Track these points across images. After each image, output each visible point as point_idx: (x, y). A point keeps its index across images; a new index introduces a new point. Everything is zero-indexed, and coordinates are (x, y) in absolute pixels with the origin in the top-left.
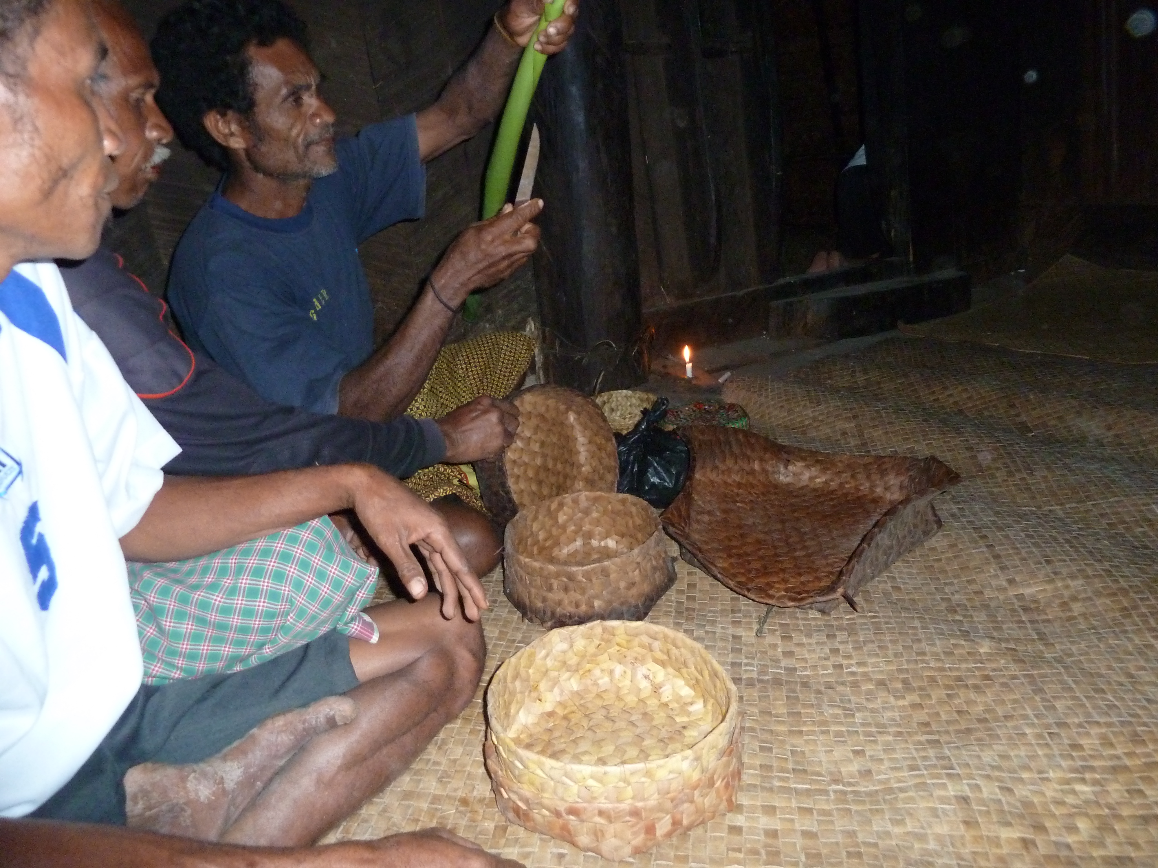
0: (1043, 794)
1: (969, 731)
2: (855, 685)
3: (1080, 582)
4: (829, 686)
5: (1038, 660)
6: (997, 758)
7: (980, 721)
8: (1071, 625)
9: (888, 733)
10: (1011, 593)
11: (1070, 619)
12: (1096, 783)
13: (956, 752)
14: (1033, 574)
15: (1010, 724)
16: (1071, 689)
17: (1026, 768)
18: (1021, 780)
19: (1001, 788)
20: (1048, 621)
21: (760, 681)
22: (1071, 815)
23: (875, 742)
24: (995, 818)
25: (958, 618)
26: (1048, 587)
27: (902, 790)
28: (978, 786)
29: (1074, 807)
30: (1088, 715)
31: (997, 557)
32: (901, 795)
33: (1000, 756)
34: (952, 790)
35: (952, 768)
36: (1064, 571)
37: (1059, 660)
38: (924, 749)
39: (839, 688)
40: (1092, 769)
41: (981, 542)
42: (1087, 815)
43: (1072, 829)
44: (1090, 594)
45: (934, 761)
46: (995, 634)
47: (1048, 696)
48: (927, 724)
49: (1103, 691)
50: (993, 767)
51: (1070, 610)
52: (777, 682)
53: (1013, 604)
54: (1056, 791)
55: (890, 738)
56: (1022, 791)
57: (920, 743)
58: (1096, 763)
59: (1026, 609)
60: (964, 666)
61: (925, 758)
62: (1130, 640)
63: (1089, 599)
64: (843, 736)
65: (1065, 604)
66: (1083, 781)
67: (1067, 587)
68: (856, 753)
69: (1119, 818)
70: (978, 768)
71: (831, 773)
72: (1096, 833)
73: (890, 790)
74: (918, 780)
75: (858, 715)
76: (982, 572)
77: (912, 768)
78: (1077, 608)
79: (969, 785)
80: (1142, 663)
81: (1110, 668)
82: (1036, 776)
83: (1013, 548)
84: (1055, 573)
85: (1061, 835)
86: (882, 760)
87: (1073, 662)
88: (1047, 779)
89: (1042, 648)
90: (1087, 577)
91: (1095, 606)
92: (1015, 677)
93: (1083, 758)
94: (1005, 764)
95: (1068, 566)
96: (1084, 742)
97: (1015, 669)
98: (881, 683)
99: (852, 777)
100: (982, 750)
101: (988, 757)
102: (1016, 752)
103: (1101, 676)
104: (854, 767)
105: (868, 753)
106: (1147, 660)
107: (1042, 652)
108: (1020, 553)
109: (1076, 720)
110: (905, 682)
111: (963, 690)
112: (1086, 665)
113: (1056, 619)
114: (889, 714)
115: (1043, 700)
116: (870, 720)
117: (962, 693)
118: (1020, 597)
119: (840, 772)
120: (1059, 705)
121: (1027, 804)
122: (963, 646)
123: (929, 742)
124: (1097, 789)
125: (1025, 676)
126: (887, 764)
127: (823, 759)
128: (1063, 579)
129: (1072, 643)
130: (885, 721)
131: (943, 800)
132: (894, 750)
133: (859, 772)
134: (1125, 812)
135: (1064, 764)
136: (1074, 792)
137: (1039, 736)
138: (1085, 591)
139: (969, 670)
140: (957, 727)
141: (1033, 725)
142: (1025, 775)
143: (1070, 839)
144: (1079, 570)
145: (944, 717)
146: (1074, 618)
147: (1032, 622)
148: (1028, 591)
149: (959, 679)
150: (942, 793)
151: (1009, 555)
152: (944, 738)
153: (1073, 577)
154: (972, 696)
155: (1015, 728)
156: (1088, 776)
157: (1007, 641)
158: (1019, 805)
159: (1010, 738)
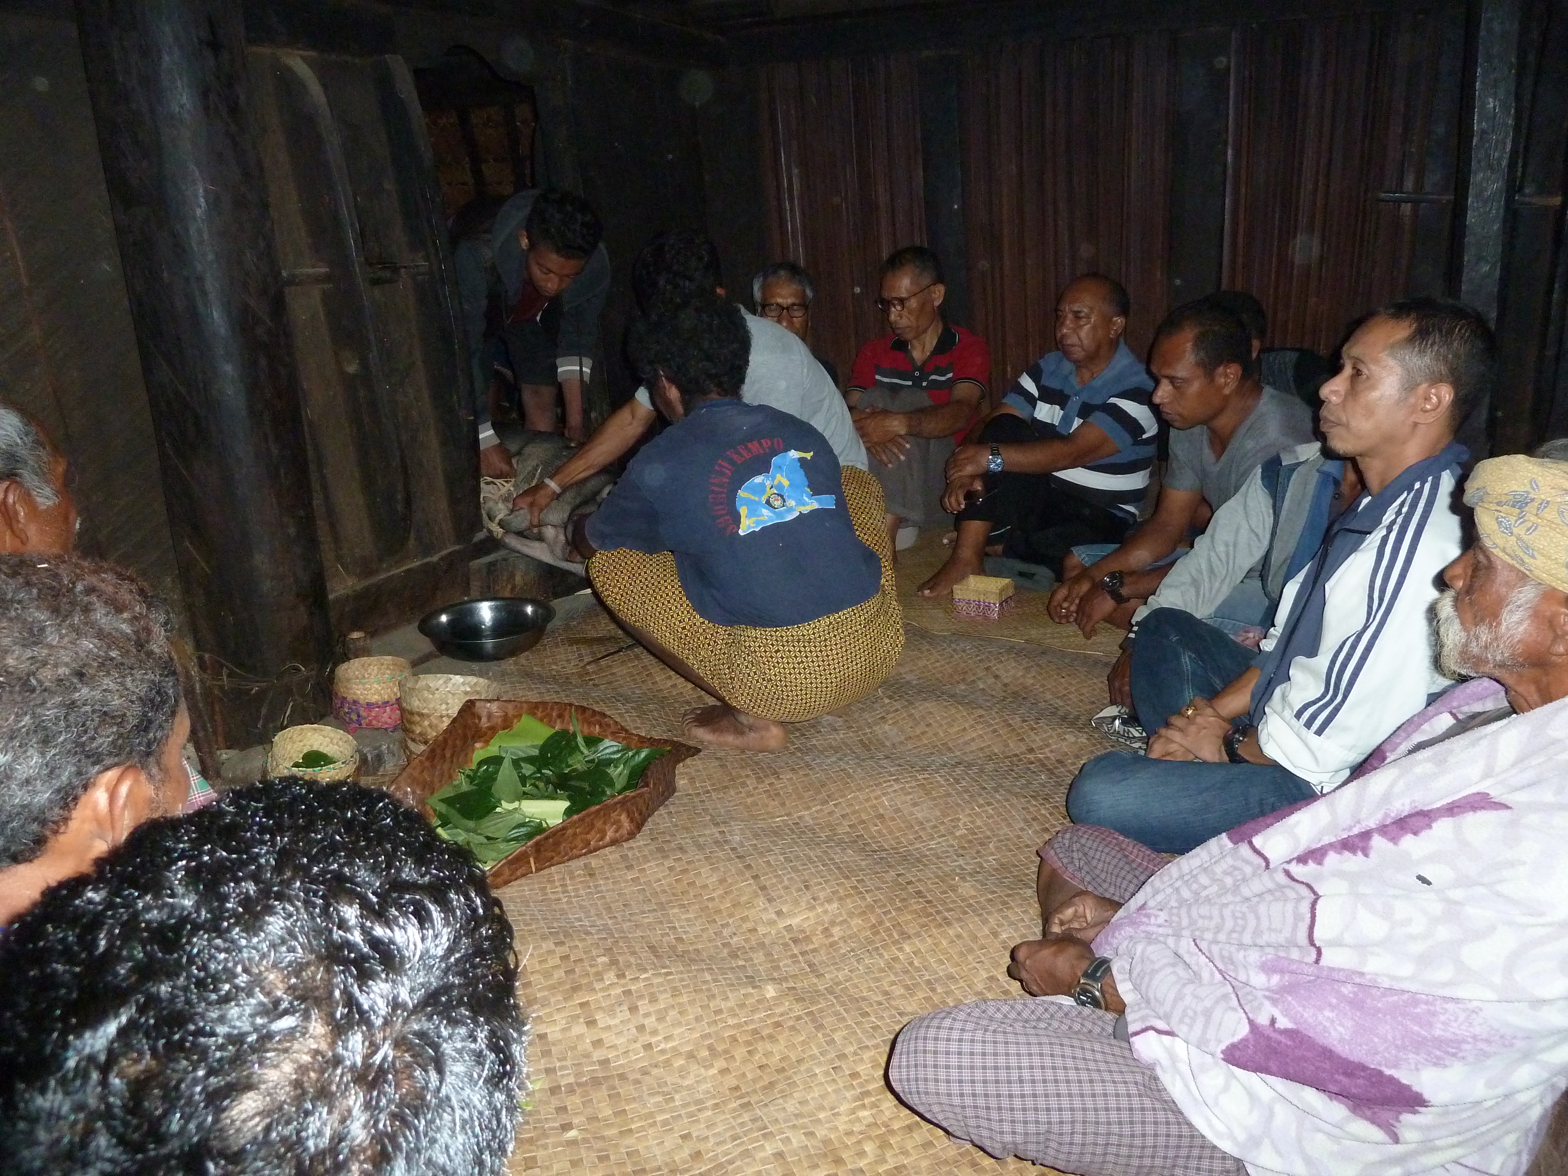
0: (836, 1128)
1: (772, 1084)
2: (668, 1063)
3: (835, 905)
4: (645, 1072)
5: (814, 996)
6: (798, 1105)
7: (778, 1071)
8: (835, 950)
9: (706, 1108)
10: (782, 925)
11: (832, 945)
12: (874, 1105)
13: (765, 1110)
14: (796, 902)
15: (802, 1068)
16: (844, 1019)
17: (821, 1108)
18: (819, 1121)
19: (805, 1134)
20: (814, 951)
21: (579, 1085)
22: (859, 1142)
23: (698, 1121)
24: (806, 1165)
25: (741, 963)
26: (811, 915)
27: (731, 1162)
28: (788, 1138)
29: (861, 1133)
30: (860, 1041)
31: (763, 888)
32: (730, 1168)
33: (800, 1103)
34: (769, 1149)
35: (766, 1128)
36: (822, 895)
37: (830, 991)
38: (740, 1115)
39: (655, 1072)
40: (867, 1093)
41: (748, 875)
42: (870, 1138)
43: (862, 1154)
44: (845, 917)
45: (750, 1125)
46: (775, 975)
47: (828, 1031)
48: (737, 1088)
49: (867, 1014)
50: (796, 1116)
51: (832, 936)
52: (596, 1082)
53: (783, 937)
54: (846, 1122)
55: (710, 1113)
56: (821, 1132)
57: (734, 1110)
58: (871, 1087)
59: (795, 941)
60: (756, 1016)
61: (742, 1124)
62: (881, 956)
63: (845, 921)
64: (669, 1124)
65: (826, 929)
66: (863, 1106)
67: (826, 912)
68: (685, 1137)
69: (892, 1132)
70: (786, 1121)
71: (667, 1164)
72: (879, 1152)
73: (720, 1166)
74: (741, 1149)
75: (677, 1097)
76: (753, 907)
77: (734, 1138)
78: (836, 931)
79: (781, 1140)
80: (893, 978)
81: (870, 989)
82: (829, 1113)
83: (775, 877)
84: (814, 899)
85: (854, 1162)
86: (707, 1137)
87: (842, 990)
88: (838, 1114)
89: (815, 980)
90: (840, 899)
91: (850, 927)
92: (799, 1018)
93: (861, 1085)
94: (805, 1109)
95: (824, 889)
96: (859, 1068)
97: (798, 1010)
98: (691, 1056)
99: (686, 1162)
100: (786, 1102)
101: (791, 1106)
102: (812, 1095)
103: (864, 999)
104: (685, 1153)
105: (694, 1135)
106: (896, 974)
107: (815, 984)
108: (782, 882)
109: (852, 1050)
110: (711, 1048)
111: (760, 1043)
112: (852, 991)
113: (821, 946)
114: (704, 1087)
115: (824, 1035)
116: (689, 1100)
117: (760, 1046)
118: (789, 928)
119: (674, 1161)
120: (837, 1037)
121: (826, 1142)
122: (751, 994)
123: (743, 1106)
124: (874, 1111)
125: (807, 1014)
126: (712, 1141)
127: (657, 1153)
128: (822, 904)
129: (838, 970)
130: (702, 1096)
131: (764, 1161)
132: (714, 1124)
133: (690, 1155)
134: (896, 1126)
135: (848, 1095)
136: (859, 1120)
137: (827, 1073)
138: (840, 914)
139: (761, 1020)
140: (762, 1084)
141: (820, 1064)
142: (822, 1116)
143: (862, 1164)
144: (833, 893)
145: (750, 1076)
146: (836, 943)
147: (803, 953)
148: (795, 921)
149: (755, 1032)
150: (762, 1155)
151: (773, 885)
152: (754, 1099)
153: (829, 901)
154: (769, 1046)
155: (808, 1070)
156: (866, 1101)
157: (786, 979)
158: (821, 1145)
159: (806, 1083)
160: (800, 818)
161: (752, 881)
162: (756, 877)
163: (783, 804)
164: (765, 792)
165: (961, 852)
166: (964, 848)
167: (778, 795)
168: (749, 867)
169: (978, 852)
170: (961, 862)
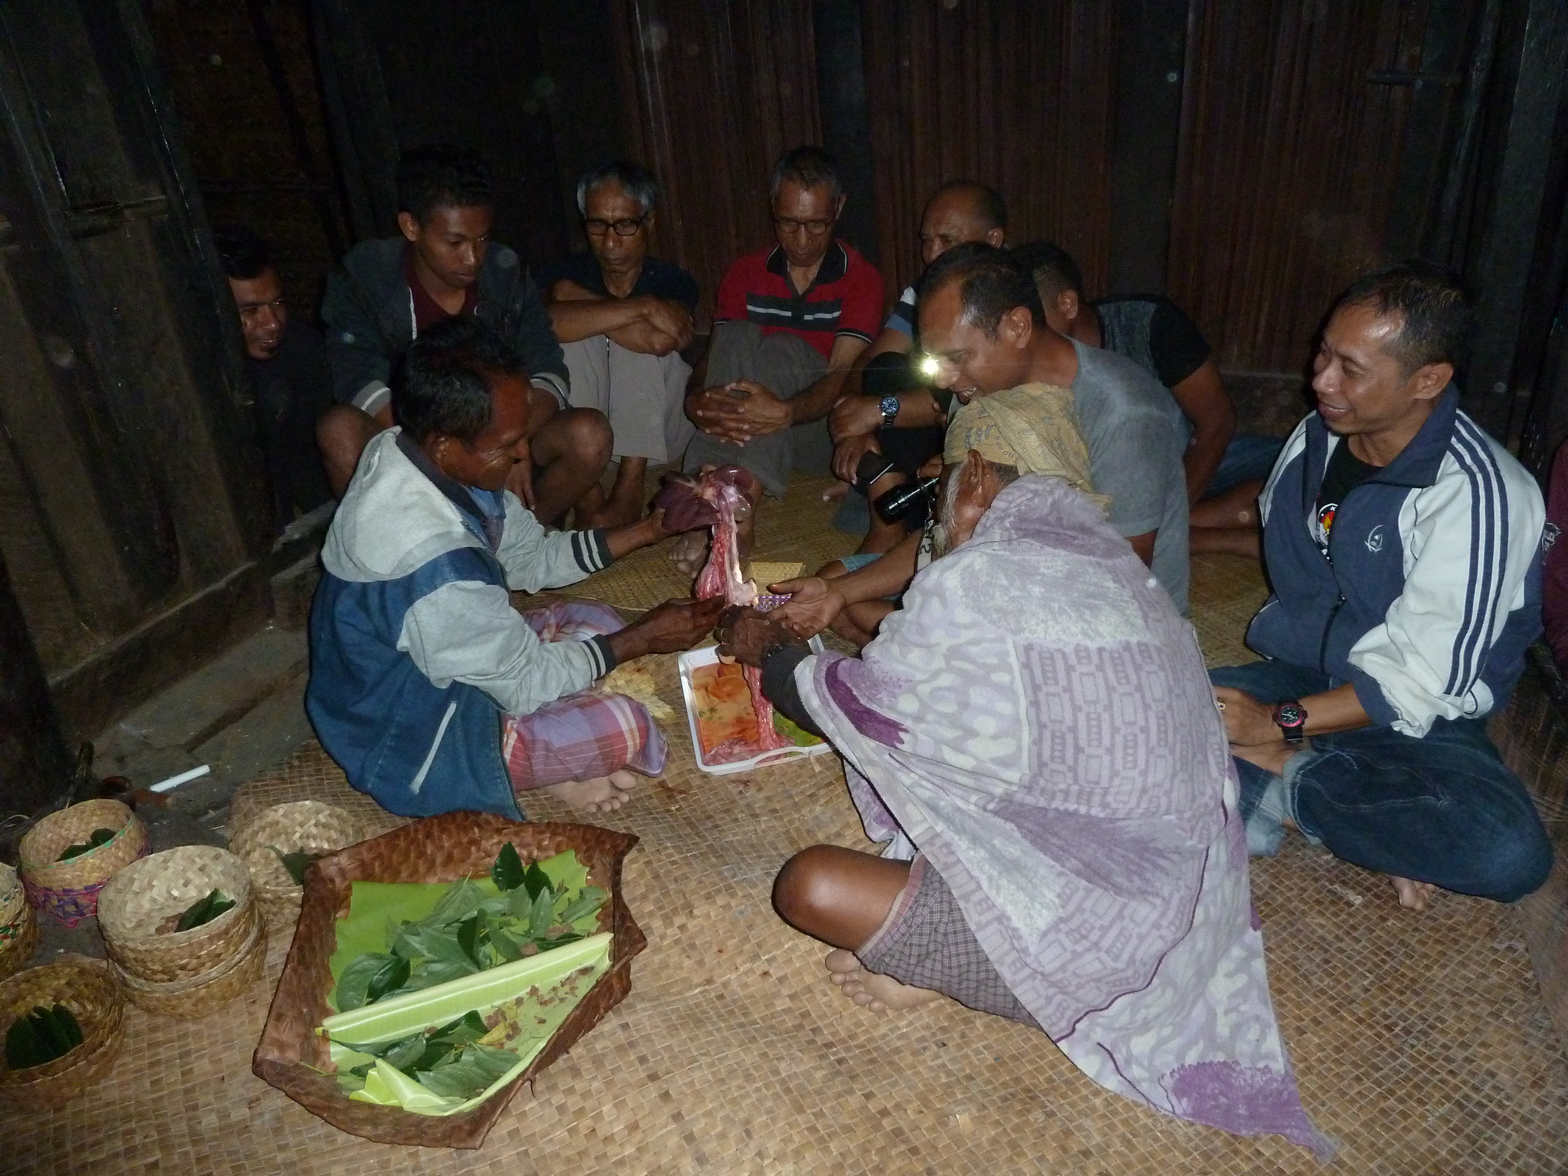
160: (725, 985)
161: (672, 1126)
162: (677, 1117)
163: (701, 963)
164: (677, 942)
165: (940, 1037)
166: (943, 1029)
167: (693, 946)
168: (666, 1096)
169: (963, 1036)
170: (945, 1058)
